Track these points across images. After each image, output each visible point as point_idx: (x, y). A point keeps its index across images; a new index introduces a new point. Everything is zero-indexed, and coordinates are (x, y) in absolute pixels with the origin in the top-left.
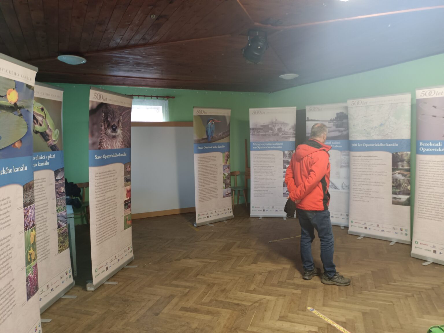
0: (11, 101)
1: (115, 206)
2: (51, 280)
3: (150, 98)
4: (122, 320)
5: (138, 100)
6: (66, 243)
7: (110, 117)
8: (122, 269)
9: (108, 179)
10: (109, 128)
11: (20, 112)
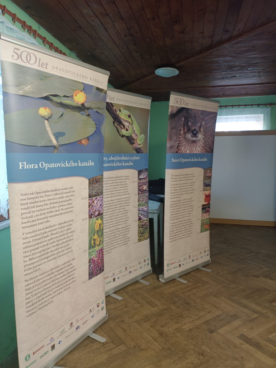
0: (78, 102)
1: (191, 208)
2: (129, 263)
3: (251, 106)
4: (176, 322)
5: (238, 109)
6: (146, 234)
7: (191, 121)
8: (196, 270)
9: (184, 182)
10: (189, 133)
11: (88, 112)
